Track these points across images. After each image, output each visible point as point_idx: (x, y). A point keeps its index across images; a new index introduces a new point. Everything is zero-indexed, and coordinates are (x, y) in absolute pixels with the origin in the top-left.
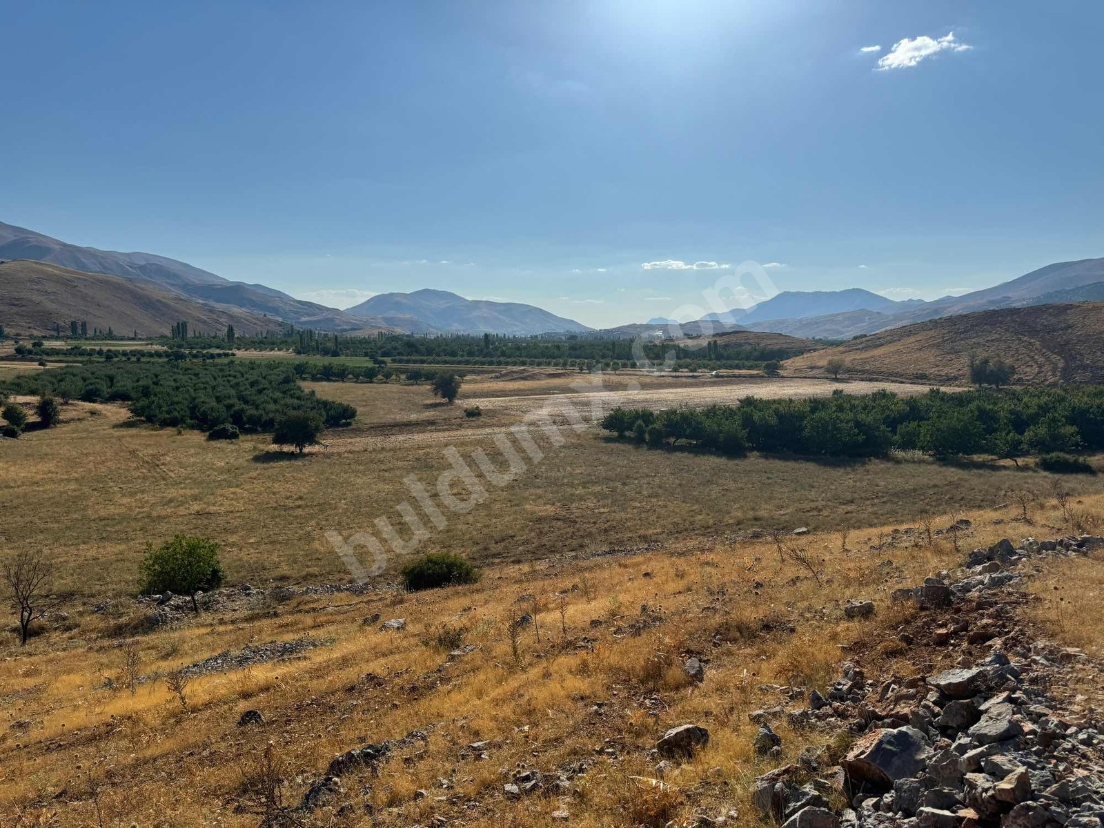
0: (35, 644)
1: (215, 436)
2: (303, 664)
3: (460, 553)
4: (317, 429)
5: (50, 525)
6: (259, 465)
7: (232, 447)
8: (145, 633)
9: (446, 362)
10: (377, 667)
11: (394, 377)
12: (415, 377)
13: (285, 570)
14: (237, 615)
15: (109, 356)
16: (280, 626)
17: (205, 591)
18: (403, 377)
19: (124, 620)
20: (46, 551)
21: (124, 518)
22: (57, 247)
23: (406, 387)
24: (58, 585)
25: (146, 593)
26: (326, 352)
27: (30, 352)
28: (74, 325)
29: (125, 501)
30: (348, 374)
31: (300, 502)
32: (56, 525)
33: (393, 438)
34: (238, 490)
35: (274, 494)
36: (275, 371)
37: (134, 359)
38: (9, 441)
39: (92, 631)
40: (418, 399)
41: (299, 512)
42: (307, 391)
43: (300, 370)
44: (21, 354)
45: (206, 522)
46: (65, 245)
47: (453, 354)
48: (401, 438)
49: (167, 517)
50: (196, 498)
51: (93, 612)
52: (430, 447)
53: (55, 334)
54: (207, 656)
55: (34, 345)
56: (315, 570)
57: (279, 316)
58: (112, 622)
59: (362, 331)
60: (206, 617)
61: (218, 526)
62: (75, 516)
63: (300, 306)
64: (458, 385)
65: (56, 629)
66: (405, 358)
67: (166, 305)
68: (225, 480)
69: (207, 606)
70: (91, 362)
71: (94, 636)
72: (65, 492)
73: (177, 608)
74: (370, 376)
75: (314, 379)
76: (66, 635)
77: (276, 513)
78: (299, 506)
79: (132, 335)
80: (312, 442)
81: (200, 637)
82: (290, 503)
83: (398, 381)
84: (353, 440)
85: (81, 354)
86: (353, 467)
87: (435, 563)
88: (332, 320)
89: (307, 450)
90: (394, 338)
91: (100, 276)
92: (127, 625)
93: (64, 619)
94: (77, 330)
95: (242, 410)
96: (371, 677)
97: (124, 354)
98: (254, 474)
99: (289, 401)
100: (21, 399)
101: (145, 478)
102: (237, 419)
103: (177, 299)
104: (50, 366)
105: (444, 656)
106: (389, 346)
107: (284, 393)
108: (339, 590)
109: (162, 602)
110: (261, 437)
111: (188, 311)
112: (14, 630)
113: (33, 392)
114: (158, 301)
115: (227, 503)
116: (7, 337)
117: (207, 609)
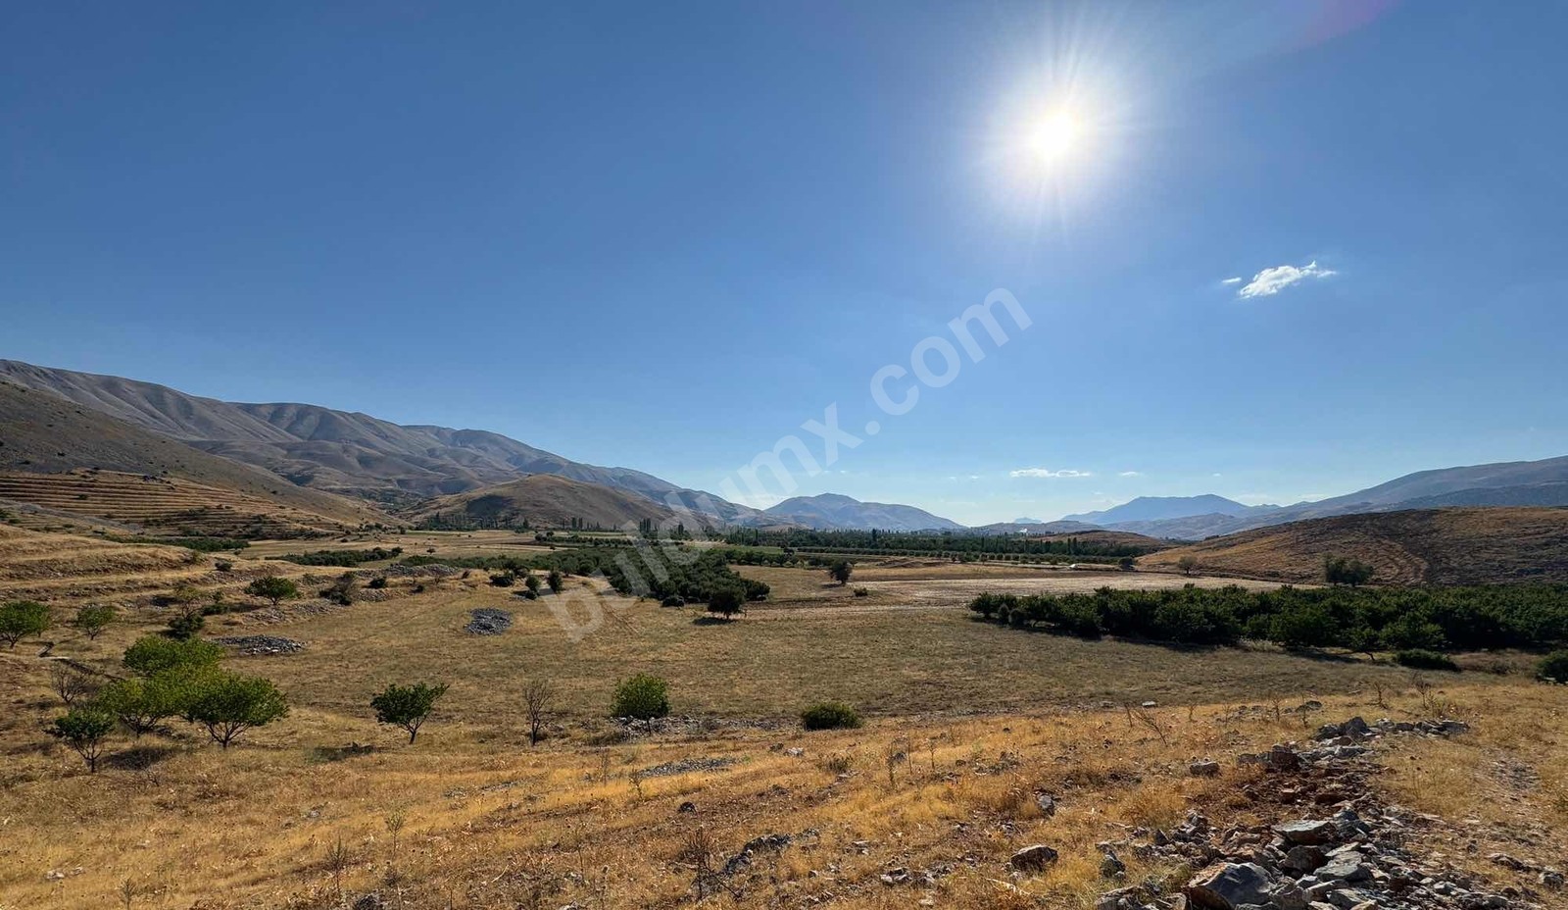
0: (542, 745)
1: (666, 604)
2: (726, 774)
3: (849, 705)
4: (740, 602)
5: (554, 663)
6: (698, 627)
7: (680, 613)
8: (614, 744)
9: (840, 552)
10: (782, 781)
11: (799, 563)
12: (816, 563)
13: (713, 707)
14: (679, 737)
15: (597, 543)
16: (710, 747)
17: (656, 717)
18: (806, 563)
19: (600, 734)
20: (550, 681)
21: (603, 661)
23: (808, 571)
24: (558, 706)
25: (616, 716)
26: (749, 543)
27: (545, 539)
28: (574, 520)
29: (604, 648)
30: (765, 560)
31: (726, 657)
32: (557, 663)
33: (797, 611)
34: (681, 644)
35: (708, 649)
36: (712, 556)
37: (613, 546)
38: (528, 602)
39: (579, 740)
40: (818, 581)
41: (725, 664)
42: (734, 572)
43: (730, 556)
44: (540, 541)
45: (659, 667)
46: (571, 462)
47: (847, 546)
48: (803, 611)
49: (632, 661)
50: (652, 649)
51: (579, 727)
52: (825, 619)
53: (562, 526)
54: (656, 764)
55: (548, 534)
56: (736, 709)
58: (592, 735)
59: (776, 527)
60: (656, 737)
61: (667, 670)
62: (570, 657)
63: (734, 508)
64: (850, 570)
65: (555, 736)
66: (809, 548)
67: (638, 507)
68: (673, 637)
69: (657, 729)
70: (584, 547)
71: (579, 744)
72: (564, 640)
73: (637, 728)
74: (781, 561)
75: (739, 563)
76: (561, 741)
77: (708, 663)
78: (725, 660)
79: (612, 528)
80: (737, 611)
81: (652, 750)
82: (718, 656)
83: (802, 566)
84: (766, 611)
85: (578, 542)
86: (765, 631)
87: (827, 710)
88: (754, 518)
89: (731, 617)
90: (799, 532)
91: (593, 485)
92: (602, 738)
93: (561, 729)
94: (576, 524)
95: (687, 586)
96: (776, 788)
97: (607, 542)
98: (693, 633)
99: (721, 579)
100: (538, 572)
101: (617, 632)
102: (683, 591)
103: (645, 502)
104: (558, 549)
105: (833, 777)
106: (796, 538)
107: (718, 573)
108: (753, 725)
109: (626, 723)
110: (699, 606)
111: (652, 511)
112: (528, 735)
113: (546, 568)
114: (632, 504)
115: (674, 654)
116: (531, 529)
117: (657, 731)
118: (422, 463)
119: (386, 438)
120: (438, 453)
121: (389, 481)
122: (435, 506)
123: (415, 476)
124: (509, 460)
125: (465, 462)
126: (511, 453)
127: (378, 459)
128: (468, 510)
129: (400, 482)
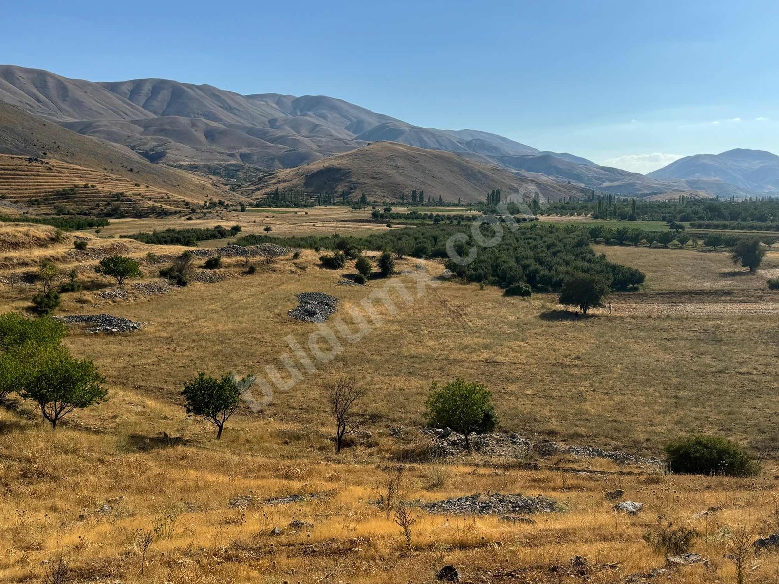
0: (347, 454)
1: (510, 293)
2: (527, 528)
3: (739, 441)
4: (602, 292)
5: (375, 357)
6: (545, 322)
7: (524, 304)
8: (422, 461)
9: (752, 228)
10: (590, 552)
11: (690, 242)
12: (713, 243)
13: (554, 425)
14: (503, 460)
15: (437, 219)
16: (534, 480)
17: (478, 433)
18: (700, 242)
19: (411, 446)
20: (368, 378)
21: (428, 358)
22: (407, 129)
23: (702, 253)
24: (372, 408)
25: (432, 426)
26: (623, 217)
27: (382, 216)
28: (414, 193)
29: (431, 343)
30: (642, 239)
31: (576, 362)
32: (378, 358)
33: (681, 306)
34: (523, 344)
35: (554, 351)
36: (572, 235)
37: (455, 222)
38: (357, 287)
39: (387, 451)
40: (714, 267)
41: (575, 371)
42: (598, 254)
43: (595, 234)
44: (376, 218)
45: (492, 369)
46: (413, 127)
47: (763, 219)
48: (689, 307)
49: (462, 361)
50: (487, 347)
51: (390, 435)
52: (721, 318)
53: (400, 201)
54: (460, 494)
55: (385, 210)
56: (583, 430)
57: (583, 182)
58: (402, 447)
59: (661, 195)
60: (476, 457)
61: (501, 374)
62: (393, 352)
63: (603, 172)
64: (763, 253)
65: (361, 444)
66: (706, 222)
67: (485, 176)
68: (513, 333)
69: (478, 446)
70: (423, 225)
71: (387, 455)
72: (389, 331)
73: (454, 444)
74: (664, 241)
75: (608, 243)
76: (368, 451)
77: (554, 369)
78: (576, 366)
79: (456, 202)
80: (597, 304)
81: (463, 475)
82: (567, 361)
83: (694, 247)
84: (638, 306)
85: (417, 218)
86: (634, 333)
87: (706, 447)
88: (632, 185)
89: (590, 311)
90: (695, 202)
91: (436, 152)
92: (413, 451)
93: (369, 437)
94: (417, 198)
95: (537, 271)
96: (578, 562)
97: (449, 218)
98: (539, 330)
99: (580, 263)
100: (370, 253)
101: (449, 325)
102: (531, 279)
103: (495, 170)
104: (394, 227)
105: (662, 560)
106: (689, 210)
107: (577, 256)
108: (600, 455)
109: (442, 436)
110: (551, 296)
111: (503, 180)
112: (333, 439)
113: (378, 248)
115: (512, 354)
116: (368, 204)
117: (478, 450)
118: (263, 135)
119: (230, 109)
120: (278, 124)
121: (231, 155)
123: (258, 150)
124: (347, 128)
125: (304, 132)
126: (350, 120)
127: (222, 133)
129: (243, 156)
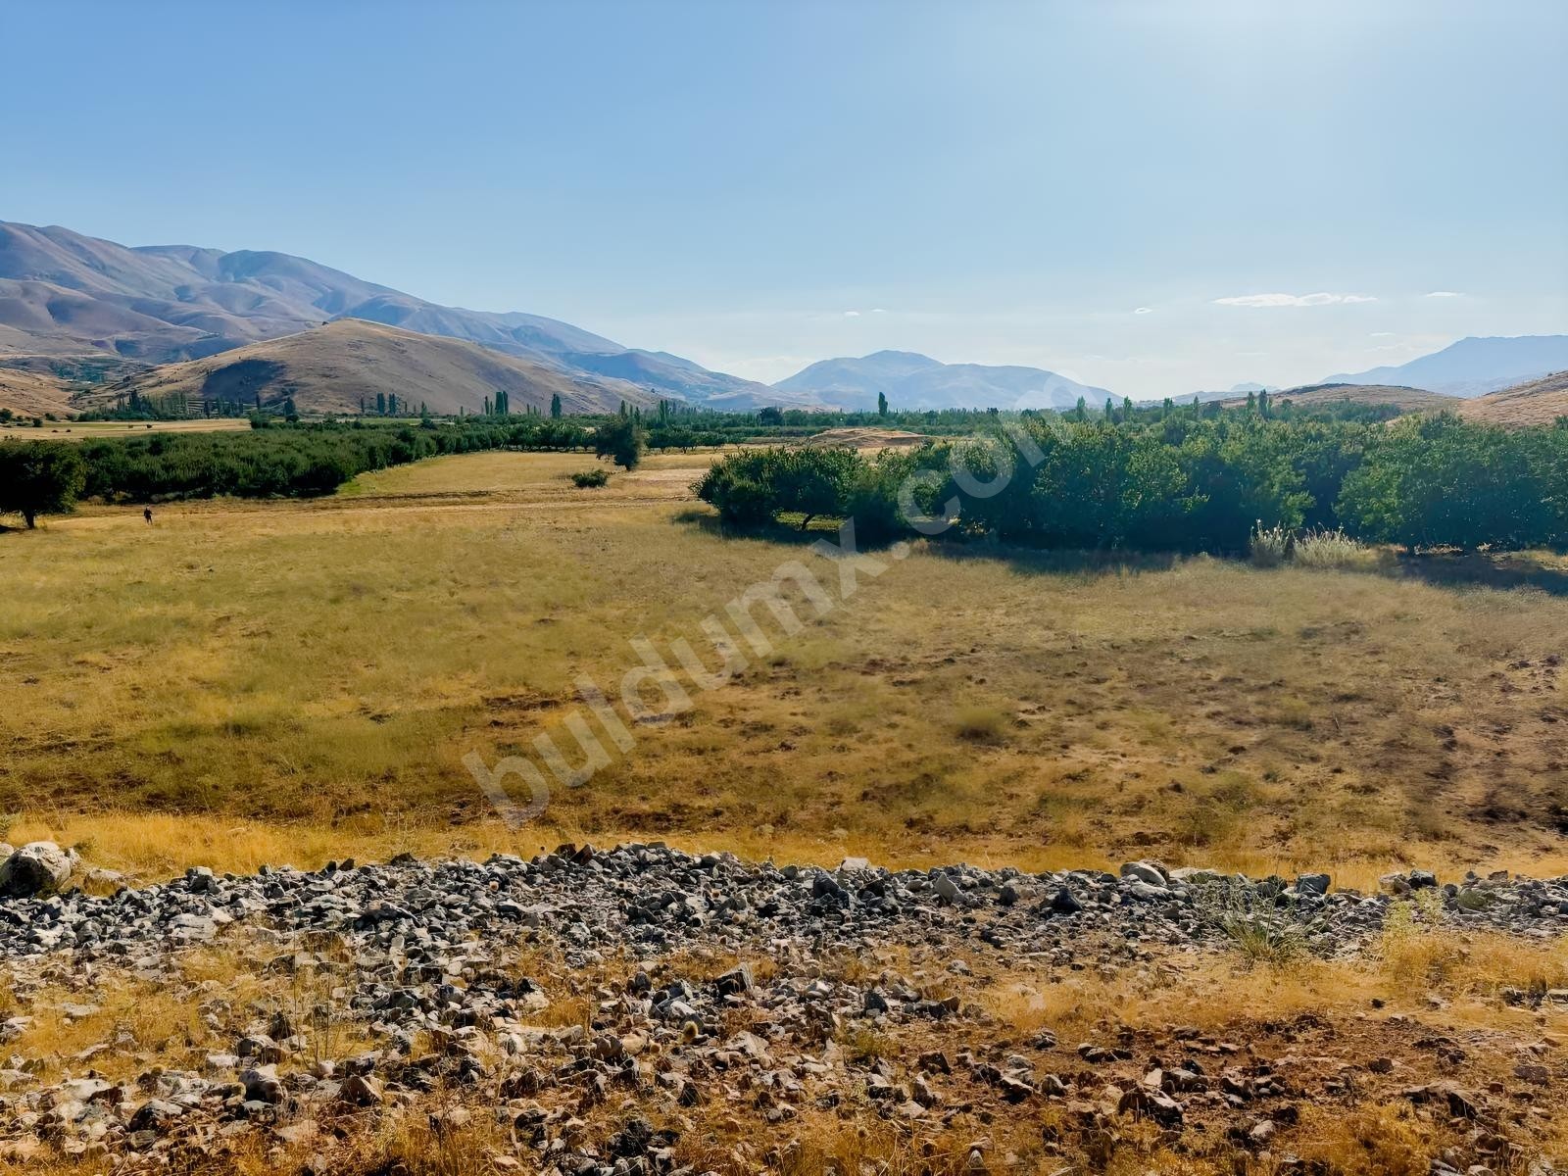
28: (380, 397)
63: (713, 380)
114: (508, 370)
118: (162, 311)
119: (103, 269)
120: (193, 294)
121: (99, 344)
122: (150, 382)
123: (150, 335)
124: (318, 304)
125: (240, 308)
126: (321, 291)
127: (82, 306)
128: (207, 388)
129: (121, 346)
